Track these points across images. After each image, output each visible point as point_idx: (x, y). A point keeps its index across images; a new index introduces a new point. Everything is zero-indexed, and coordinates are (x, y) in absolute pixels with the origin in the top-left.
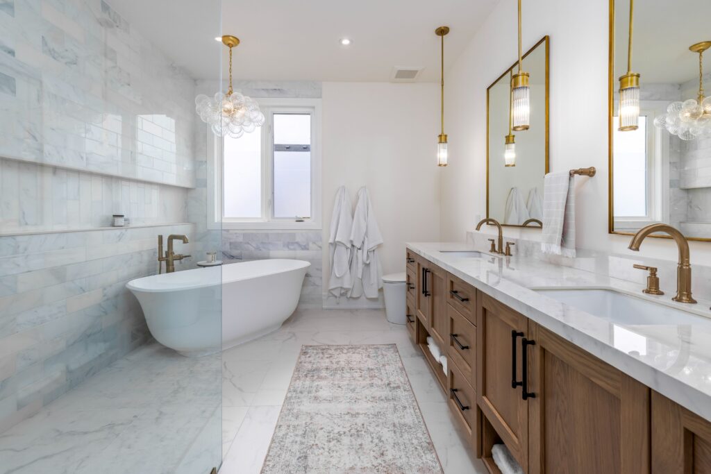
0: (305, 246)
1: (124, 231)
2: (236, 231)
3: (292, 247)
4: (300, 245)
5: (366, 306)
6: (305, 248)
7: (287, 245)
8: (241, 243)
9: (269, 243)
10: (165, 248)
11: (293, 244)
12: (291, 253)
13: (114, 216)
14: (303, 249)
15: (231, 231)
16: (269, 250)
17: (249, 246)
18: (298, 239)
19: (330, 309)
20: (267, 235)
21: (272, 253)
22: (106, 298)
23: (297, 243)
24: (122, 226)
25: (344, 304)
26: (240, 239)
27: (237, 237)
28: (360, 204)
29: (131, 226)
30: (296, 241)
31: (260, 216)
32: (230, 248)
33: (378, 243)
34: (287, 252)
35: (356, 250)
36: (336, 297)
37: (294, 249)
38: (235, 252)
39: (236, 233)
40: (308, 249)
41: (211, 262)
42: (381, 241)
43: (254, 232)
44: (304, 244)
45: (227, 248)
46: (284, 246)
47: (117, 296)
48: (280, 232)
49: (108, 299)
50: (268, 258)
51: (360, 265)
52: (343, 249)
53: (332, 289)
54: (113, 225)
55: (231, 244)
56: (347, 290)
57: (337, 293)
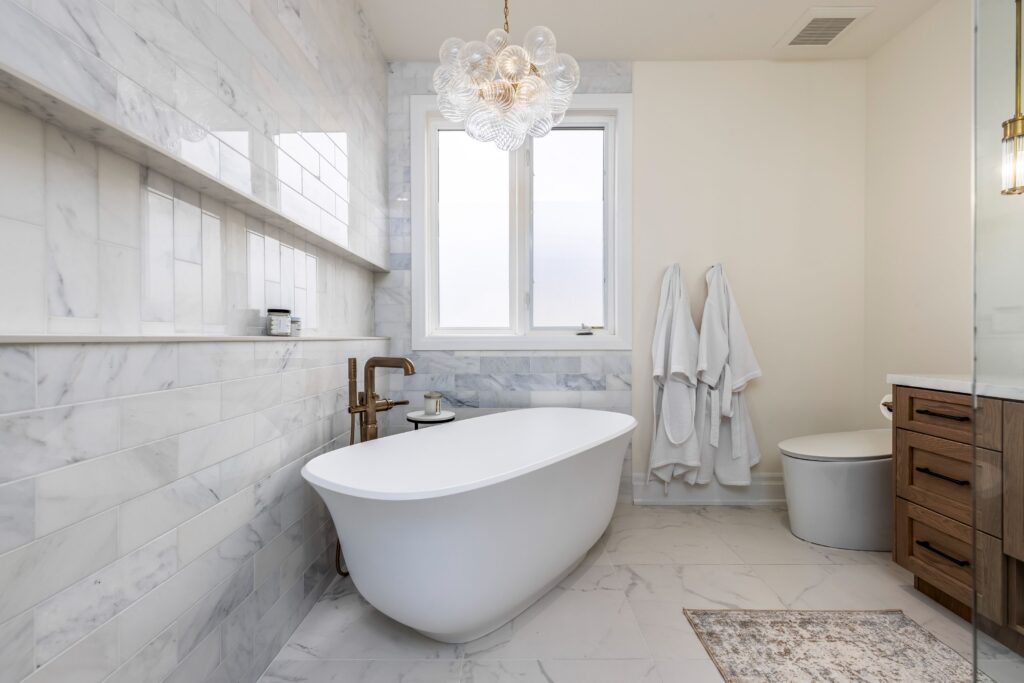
0: (598, 382)
1: (291, 346)
2: (469, 354)
3: (573, 384)
4: (589, 381)
5: (717, 501)
6: (600, 386)
7: (566, 381)
8: (476, 375)
9: (531, 376)
10: (361, 387)
11: (575, 377)
12: (572, 395)
13: (270, 311)
14: (594, 388)
15: (457, 354)
16: (532, 389)
17: (492, 382)
18: (586, 369)
19: (652, 507)
20: (526, 361)
21: (537, 395)
22: (260, 507)
23: (583, 376)
24: (286, 335)
25: (677, 495)
26: (475, 369)
27: (469, 364)
28: (712, 300)
29: (303, 335)
30: (583, 372)
31: (507, 324)
32: (457, 386)
33: (750, 376)
34: (564, 394)
35: (705, 389)
36: (662, 482)
37: (578, 388)
38: (465, 394)
39: (466, 358)
40: (604, 388)
41: (434, 414)
42: (757, 373)
43: (501, 354)
44: (598, 379)
45: (448, 386)
46: (558, 383)
47: (278, 499)
48: (552, 354)
49: (265, 508)
50: (528, 406)
51: (716, 420)
52: (681, 387)
53: (658, 469)
54: (267, 332)
55: (457, 377)
56: (690, 469)
57: (664, 475)
